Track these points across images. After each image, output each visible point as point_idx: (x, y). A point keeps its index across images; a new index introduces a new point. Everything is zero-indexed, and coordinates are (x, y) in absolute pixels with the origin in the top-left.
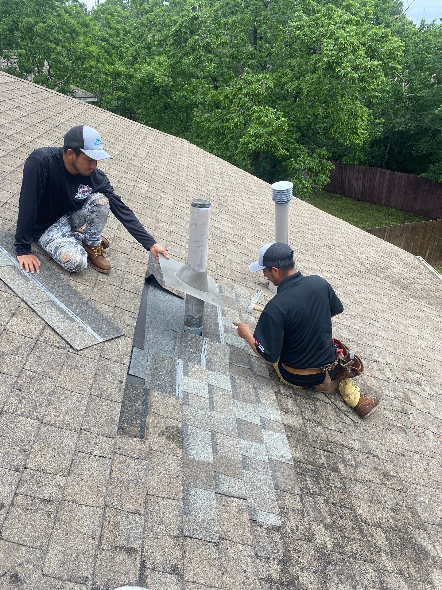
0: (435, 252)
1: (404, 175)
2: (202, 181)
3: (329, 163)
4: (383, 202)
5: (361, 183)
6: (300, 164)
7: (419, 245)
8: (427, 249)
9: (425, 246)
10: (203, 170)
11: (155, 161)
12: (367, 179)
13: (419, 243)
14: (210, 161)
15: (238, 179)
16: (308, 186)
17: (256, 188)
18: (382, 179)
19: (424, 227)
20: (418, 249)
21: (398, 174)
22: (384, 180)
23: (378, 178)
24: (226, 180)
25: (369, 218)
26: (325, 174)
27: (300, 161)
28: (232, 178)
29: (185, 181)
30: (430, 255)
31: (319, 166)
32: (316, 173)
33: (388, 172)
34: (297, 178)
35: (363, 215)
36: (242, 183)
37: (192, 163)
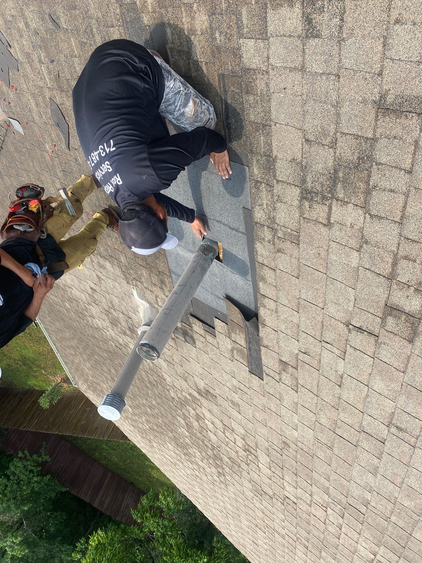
0: (75, 405)
1: (82, 497)
2: (240, 500)
3: (135, 517)
4: (110, 474)
5: (124, 501)
6: (163, 524)
7: (85, 415)
8: (81, 409)
9: (80, 412)
10: (243, 522)
11: (287, 537)
12: (118, 504)
13: (84, 416)
14: (239, 538)
15: (212, 505)
16: (161, 497)
17: (196, 490)
18: (103, 499)
19: (76, 430)
20: (88, 411)
21: (87, 499)
22: (102, 497)
23: (107, 501)
24: (222, 504)
25: (126, 460)
26: (143, 507)
27: (162, 528)
28: (217, 507)
29: (255, 501)
30: (80, 403)
31: (146, 517)
32: (151, 510)
33: (95, 505)
34: (169, 509)
35: (132, 465)
36: (209, 499)
37: (254, 534)
